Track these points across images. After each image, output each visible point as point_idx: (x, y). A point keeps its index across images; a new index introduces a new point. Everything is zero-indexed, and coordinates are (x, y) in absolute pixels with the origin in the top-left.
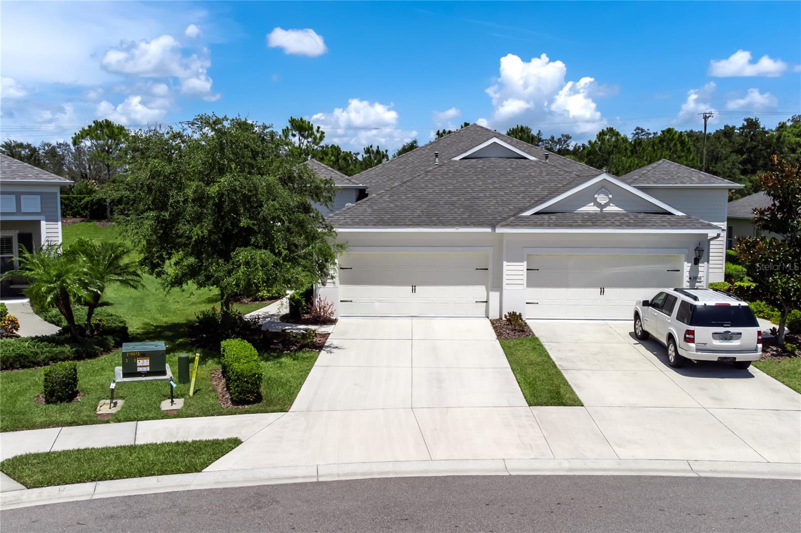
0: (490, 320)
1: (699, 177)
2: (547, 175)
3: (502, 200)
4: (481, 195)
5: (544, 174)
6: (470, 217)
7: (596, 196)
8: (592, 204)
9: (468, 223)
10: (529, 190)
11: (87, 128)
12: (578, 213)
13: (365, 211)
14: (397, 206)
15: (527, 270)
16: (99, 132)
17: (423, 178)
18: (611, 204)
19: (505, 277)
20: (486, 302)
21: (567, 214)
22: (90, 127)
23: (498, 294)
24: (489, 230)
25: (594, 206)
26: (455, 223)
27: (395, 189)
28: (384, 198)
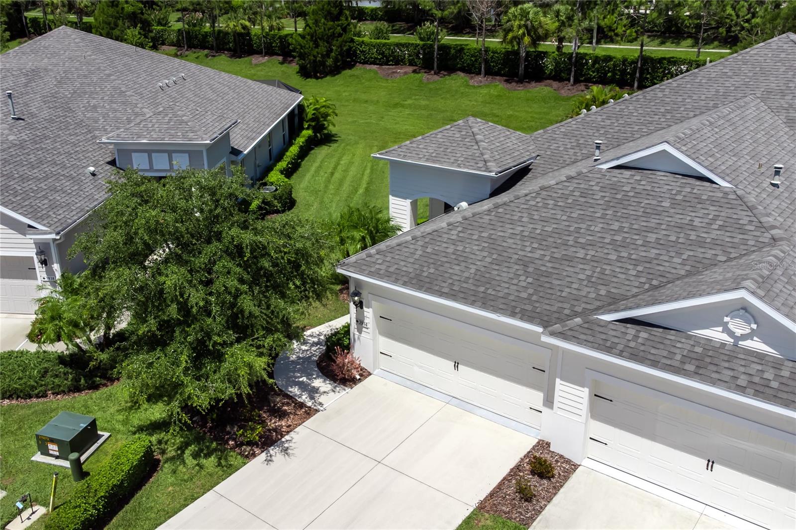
2: (721, 228)
3: (603, 272)
4: (581, 253)
6: (530, 297)
7: (726, 319)
8: (720, 329)
9: (517, 311)
10: (662, 257)
14: (455, 252)
15: (593, 396)
18: (755, 338)
19: (556, 398)
24: (540, 329)
25: (722, 332)
26: (501, 306)
27: (477, 218)
28: (453, 232)
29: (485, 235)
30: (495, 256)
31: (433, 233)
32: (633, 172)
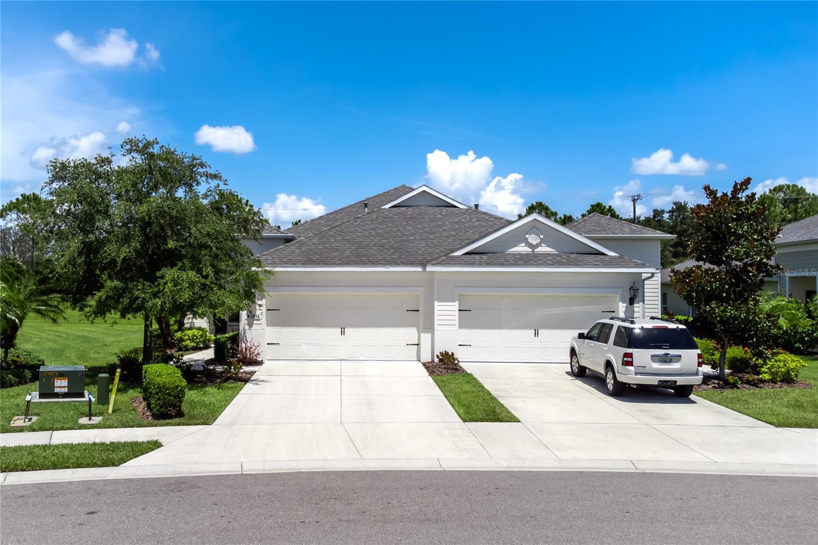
0: (422, 363)
1: (631, 229)
3: (433, 242)
4: (411, 238)
5: (474, 220)
6: (400, 257)
7: (527, 236)
8: (524, 244)
9: (398, 263)
10: (459, 234)
11: (14, 201)
12: (508, 254)
13: (294, 252)
14: (325, 248)
15: (459, 310)
16: (26, 205)
17: (352, 224)
18: (543, 245)
19: (436, 317)
20: (418, 345)
21: (499, 255)
22: (17, 199)
23: (429, 336)
24: (420, 269)
25: (525, 246)
26: (385, 263)
27: (323, 233)
28: (313, 240)
29: (338, 239)
30: (357, 246)
31: (298, 242)
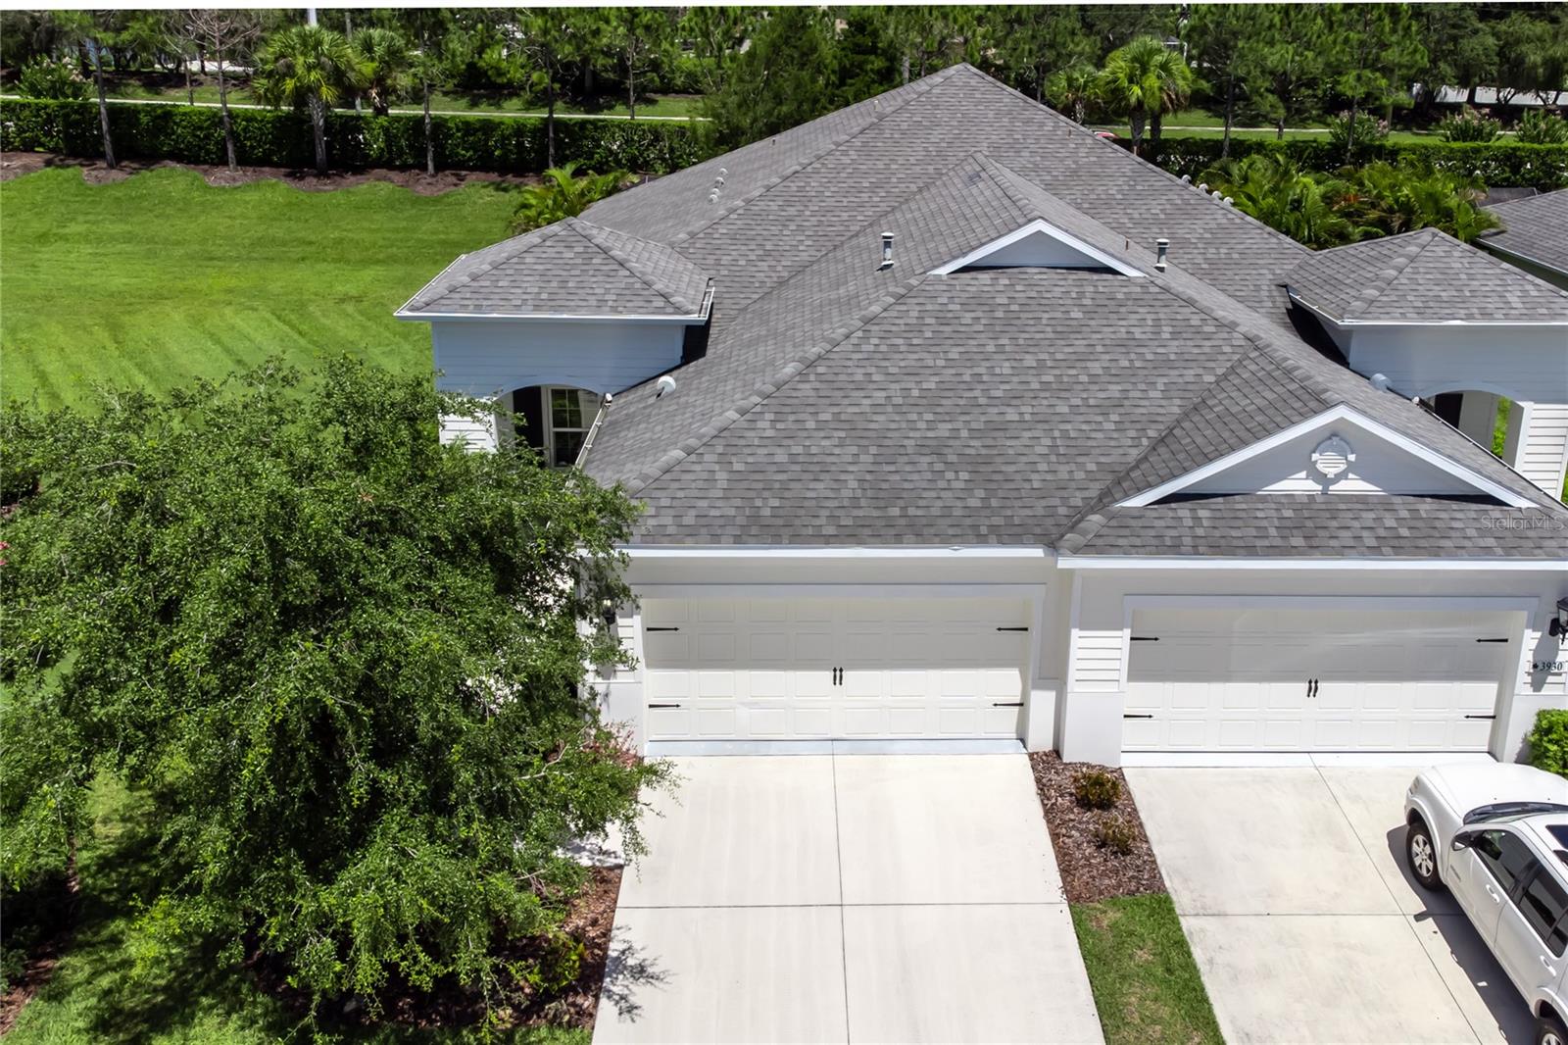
0: (1031, 756)
2: (1175, 336)
6: (986, 503)
8: (1303, 474)
10: (1131, 394)
12: (1264, 499)
14: (794, 460)
15: (1132, 639)
18: (1351, 476)
19: (1073, 664)
20: (1021, 705)
21: (1239, 503)
23: (1051, 696)
24: (1038, 552)
25: (1307, 479)
26: (951, 531)
27: (786, 390)
28: (760, 424)
29: (823, 417)
30: (873, 450)
31: (722, 435)
32: (991, 274)
